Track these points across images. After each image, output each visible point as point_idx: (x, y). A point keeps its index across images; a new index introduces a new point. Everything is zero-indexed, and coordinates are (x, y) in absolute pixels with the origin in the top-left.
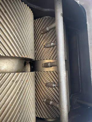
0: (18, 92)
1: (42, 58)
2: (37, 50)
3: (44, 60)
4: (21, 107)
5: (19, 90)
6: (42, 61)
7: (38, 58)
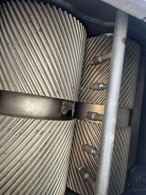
0: (42, 148)
1: (90, 101)
2: (85, 87)
3: (92, 103)
4: (42, 170)
5: (44, 146)
6: (89, 105)
7: (83, 100)
